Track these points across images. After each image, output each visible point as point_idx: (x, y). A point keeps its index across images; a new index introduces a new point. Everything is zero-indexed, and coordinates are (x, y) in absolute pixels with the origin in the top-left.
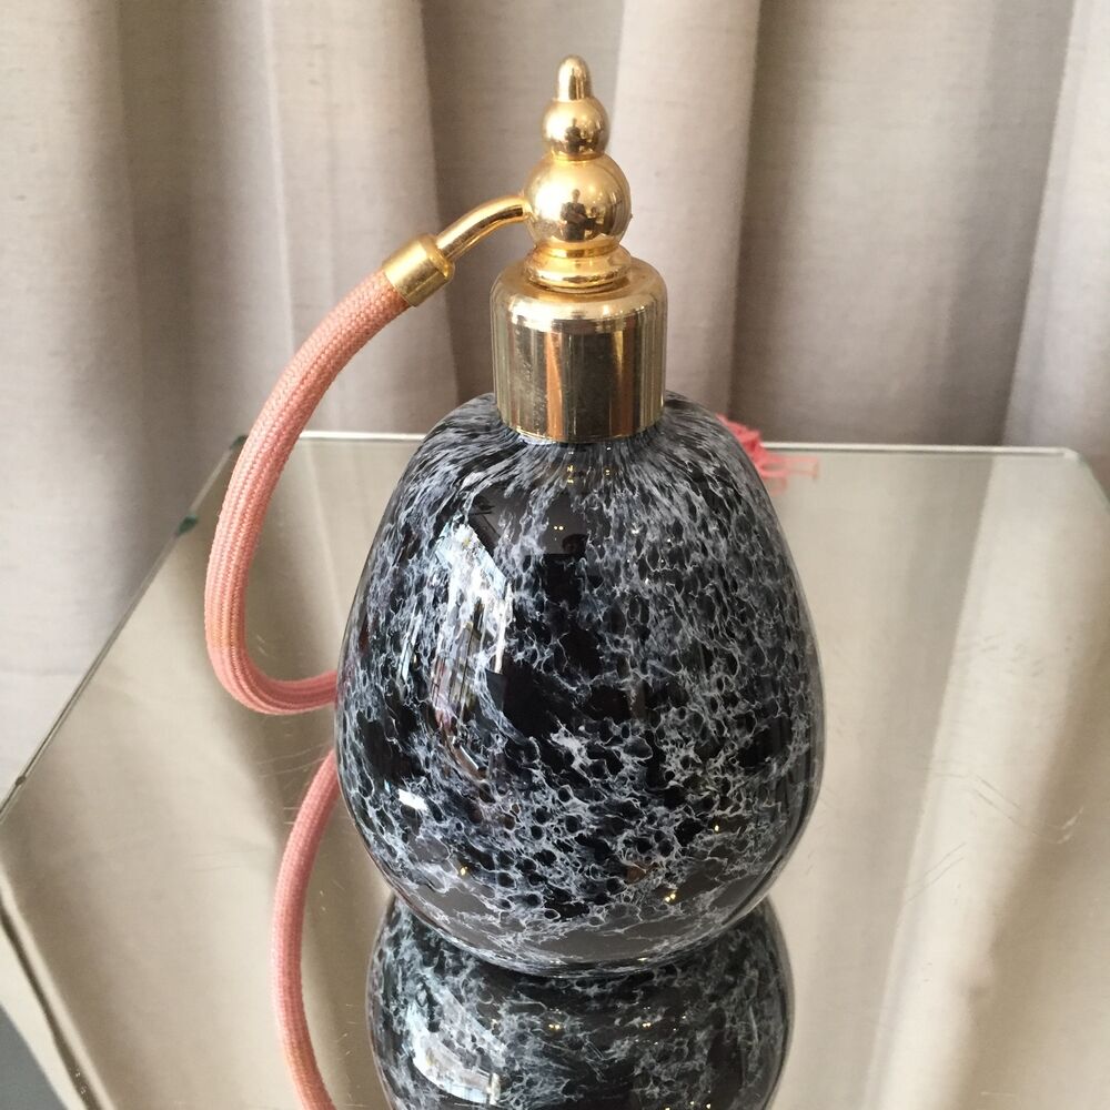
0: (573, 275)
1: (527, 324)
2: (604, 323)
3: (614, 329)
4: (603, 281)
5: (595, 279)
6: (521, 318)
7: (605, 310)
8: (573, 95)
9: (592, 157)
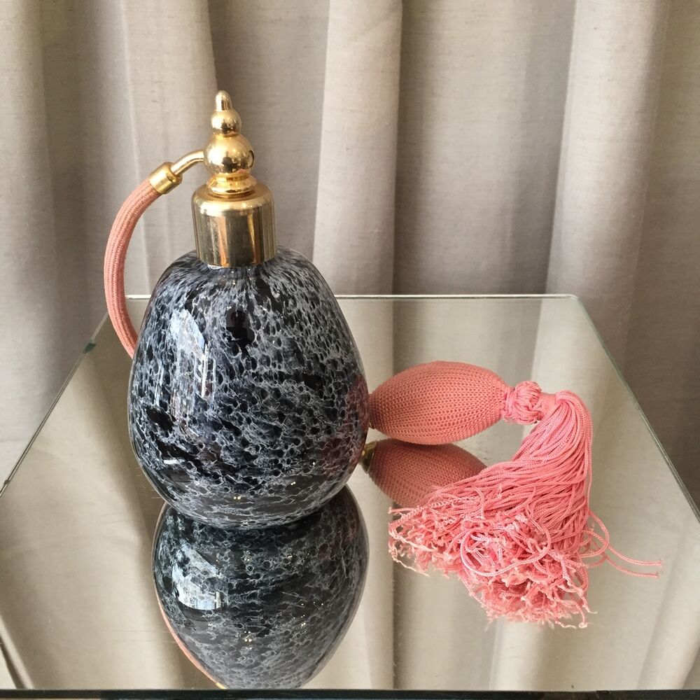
0: (229, 189)
1: (208, 214)
2: (244, 211)
3: (249, 214)
4: (242, 192)
5: (239, 191)
6: (205, 210)
7: (244, 205)
8: (223, 109)
9: (233, 136)
